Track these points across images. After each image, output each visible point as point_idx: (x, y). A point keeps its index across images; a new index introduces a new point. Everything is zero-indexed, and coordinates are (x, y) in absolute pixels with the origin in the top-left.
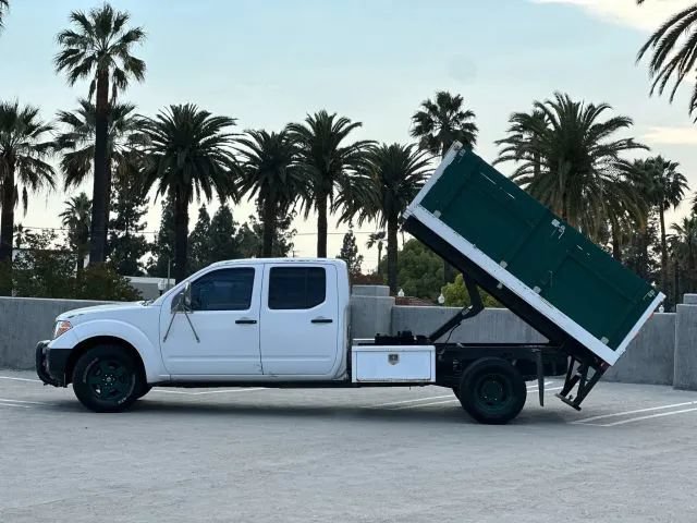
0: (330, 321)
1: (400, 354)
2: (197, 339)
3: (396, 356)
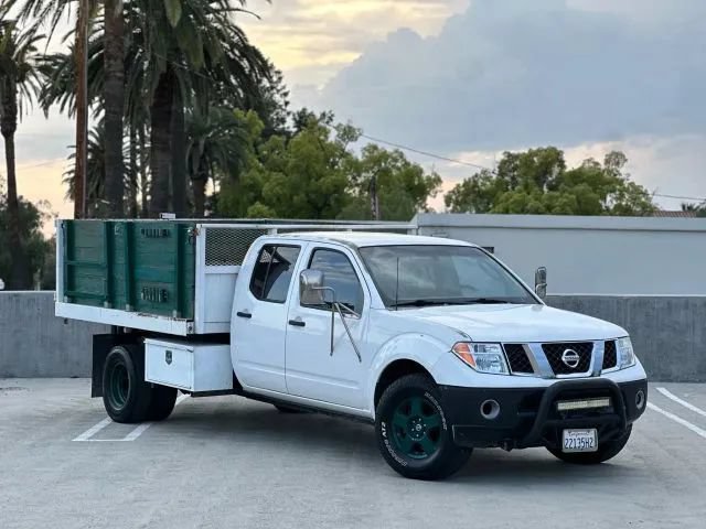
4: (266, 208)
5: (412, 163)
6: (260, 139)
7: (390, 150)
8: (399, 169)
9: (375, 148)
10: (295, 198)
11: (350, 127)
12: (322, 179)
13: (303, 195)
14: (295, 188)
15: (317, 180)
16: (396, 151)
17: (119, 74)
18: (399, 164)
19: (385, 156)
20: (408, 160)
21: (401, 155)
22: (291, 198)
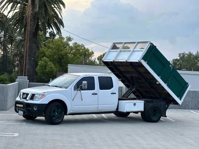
0: (115, 93)
1: (136, 103)
2: (82, 100)
3: (135, 104)
4: (47, 59)
5: (86, 48)
6: (45, 39)
7: (80, 44)
8: (82, 49)
9: (76, 43)
10: (55, 56)
11: (70, 38)
12: (62, 51)
13: (57, 56)
14: (55, 53)
15: (61, 52)
16: (82, 45)
17: (32, 25)
18: (83, 48)
19: (79, 46)
20: (85, 47)
21: (83, 46)
22: (53, 56)
